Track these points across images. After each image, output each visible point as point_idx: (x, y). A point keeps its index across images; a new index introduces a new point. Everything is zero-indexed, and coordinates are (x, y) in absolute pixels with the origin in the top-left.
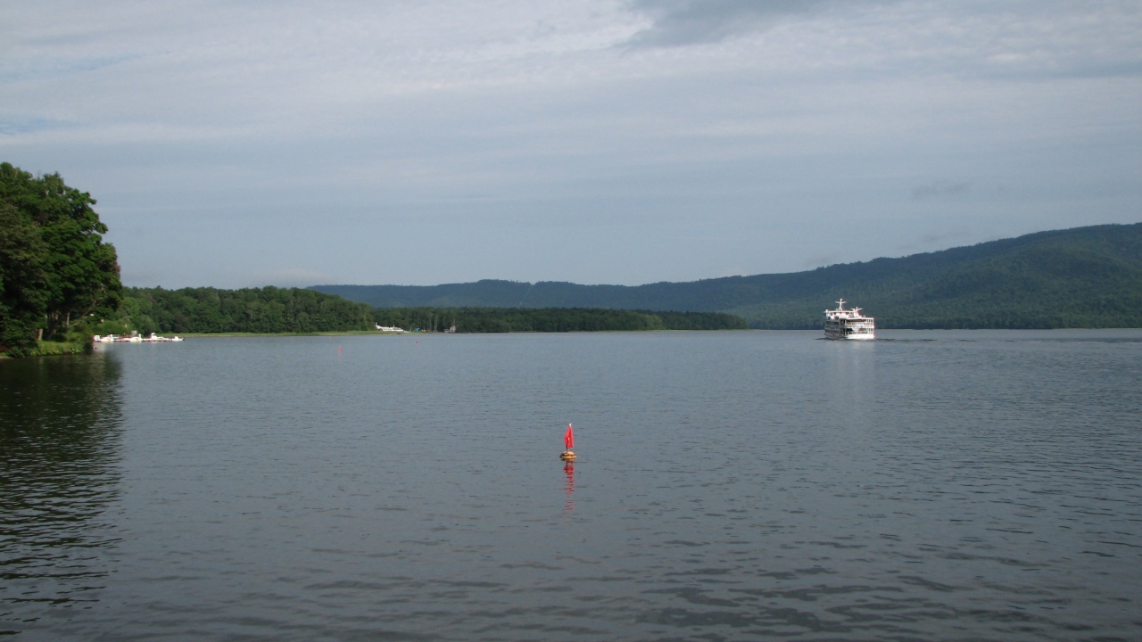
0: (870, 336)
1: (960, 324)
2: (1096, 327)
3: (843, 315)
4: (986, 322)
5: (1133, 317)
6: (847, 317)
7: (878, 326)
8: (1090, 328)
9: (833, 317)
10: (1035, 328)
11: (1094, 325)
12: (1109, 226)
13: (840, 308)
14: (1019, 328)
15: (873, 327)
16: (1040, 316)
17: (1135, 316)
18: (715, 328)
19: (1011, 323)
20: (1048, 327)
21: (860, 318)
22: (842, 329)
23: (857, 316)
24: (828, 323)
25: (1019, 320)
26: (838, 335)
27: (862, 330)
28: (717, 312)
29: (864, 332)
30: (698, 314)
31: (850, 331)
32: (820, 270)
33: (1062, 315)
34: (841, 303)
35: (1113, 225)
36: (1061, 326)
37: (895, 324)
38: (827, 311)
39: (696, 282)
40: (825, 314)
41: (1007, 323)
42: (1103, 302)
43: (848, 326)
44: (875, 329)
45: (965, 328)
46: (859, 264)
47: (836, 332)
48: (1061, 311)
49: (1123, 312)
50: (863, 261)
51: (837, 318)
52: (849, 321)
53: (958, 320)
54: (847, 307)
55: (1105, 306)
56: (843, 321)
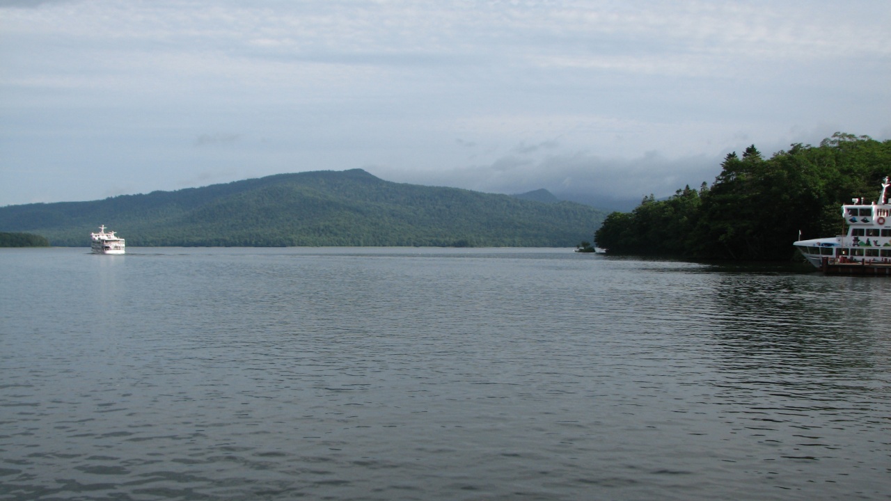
0: (122, 252)
1: (218, 243)
2: (316, 245)
3: (104, 237)
4: (238, 242)
5: (342, 238)
6: (106, 238)
7: (128, 244)
8: (312, 246)
9: (97, 238)
10: (273, 246)
11: (315, 244)
12: (326, 171)
13: (103, 232)
14: (262, 246)
15: (124, 245)
16: (277, 237)
17: (344, 238)
18: (22, 245)
19: (256, 242)
20: (283, 245)
21: (116, 239)
22: (101, 247)
23: (113, 238)
24: (94, 242)
25: (262, 240)
26: (99, 251)
27: (116, 247)
28: (23, 232)
29: (117, 248)
30: (7, 234)
31: (108, 248)
32: (109, 200)
33: (293, 237)
34: (103, 228)
35: (329, 171)
36: (293, 245)
37: (169, 243)
38: (93, 234)
39: (5, 207)
40: (92, 236)
41: (253, 242)
42: (322, 227)
43: (106, 245)
44: (126, 246)
45: (222, 246)
46: (140, 195)
47: (99, 249)
48: (292, 234)
49: (336, 235)
50: (144, 193)
51: (99, 239)
52: (107, 241)
53: (216, 240)
54: (106, 231)
55: (323, 230)
56: (103, 241)
